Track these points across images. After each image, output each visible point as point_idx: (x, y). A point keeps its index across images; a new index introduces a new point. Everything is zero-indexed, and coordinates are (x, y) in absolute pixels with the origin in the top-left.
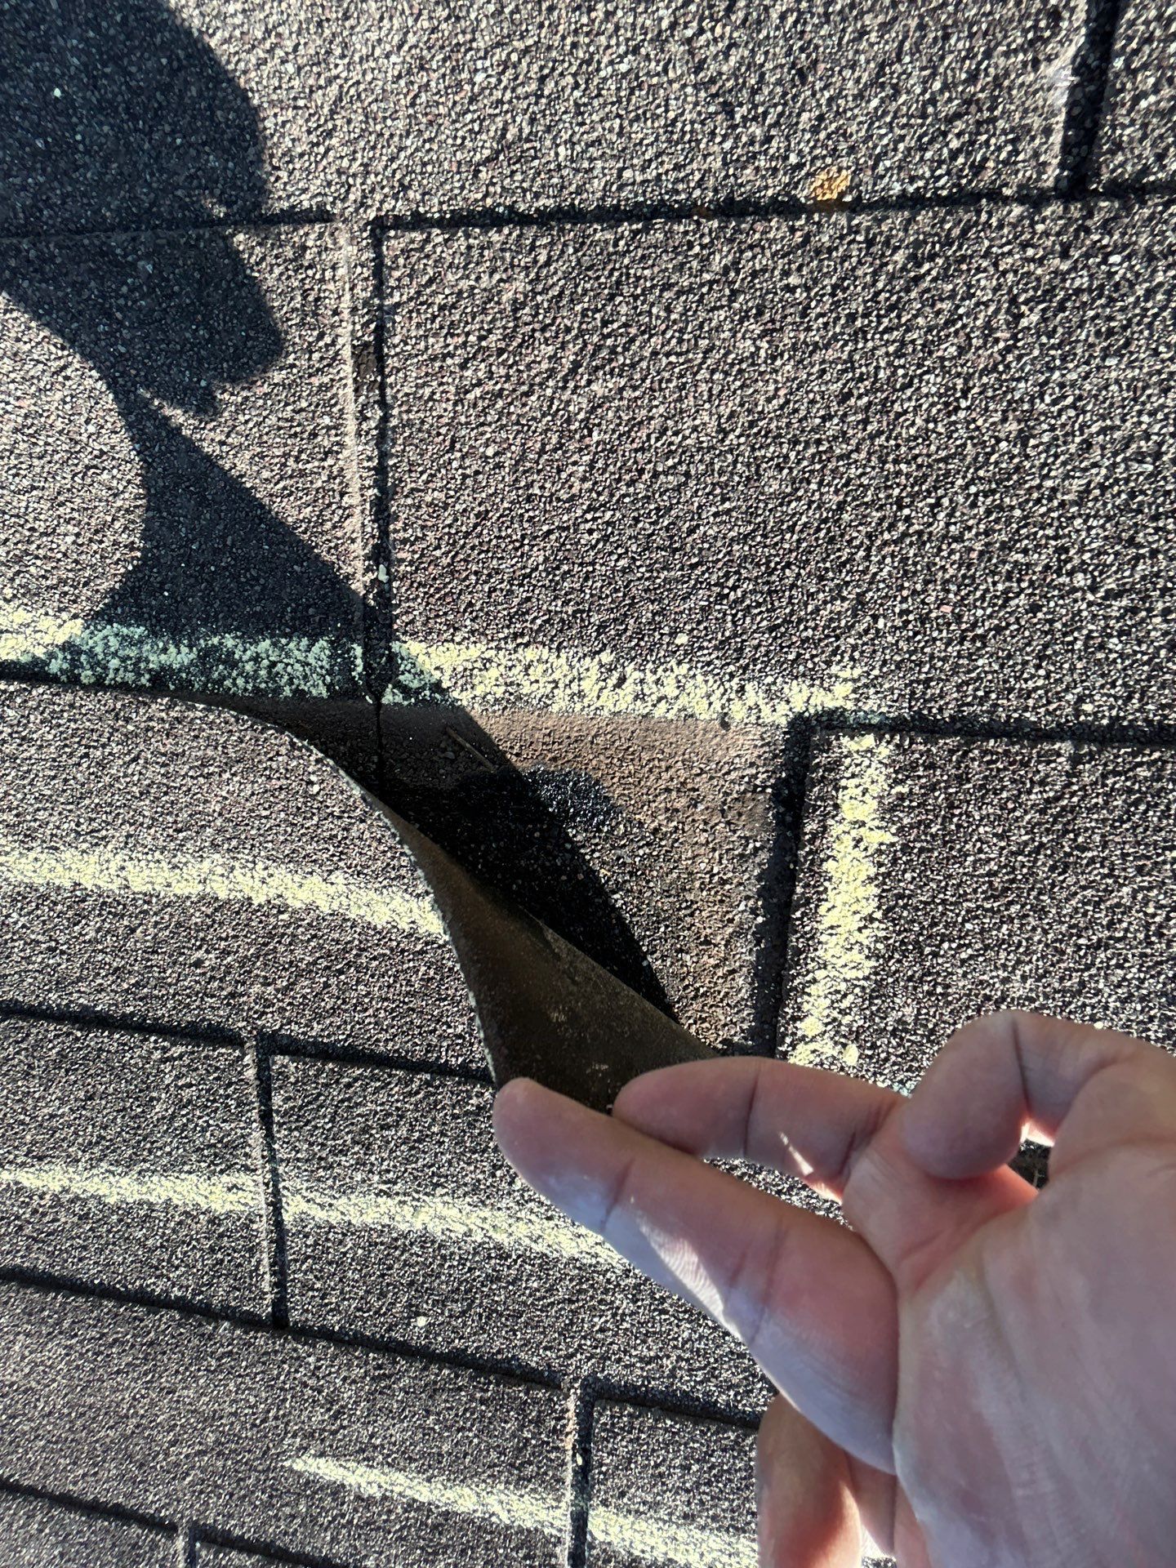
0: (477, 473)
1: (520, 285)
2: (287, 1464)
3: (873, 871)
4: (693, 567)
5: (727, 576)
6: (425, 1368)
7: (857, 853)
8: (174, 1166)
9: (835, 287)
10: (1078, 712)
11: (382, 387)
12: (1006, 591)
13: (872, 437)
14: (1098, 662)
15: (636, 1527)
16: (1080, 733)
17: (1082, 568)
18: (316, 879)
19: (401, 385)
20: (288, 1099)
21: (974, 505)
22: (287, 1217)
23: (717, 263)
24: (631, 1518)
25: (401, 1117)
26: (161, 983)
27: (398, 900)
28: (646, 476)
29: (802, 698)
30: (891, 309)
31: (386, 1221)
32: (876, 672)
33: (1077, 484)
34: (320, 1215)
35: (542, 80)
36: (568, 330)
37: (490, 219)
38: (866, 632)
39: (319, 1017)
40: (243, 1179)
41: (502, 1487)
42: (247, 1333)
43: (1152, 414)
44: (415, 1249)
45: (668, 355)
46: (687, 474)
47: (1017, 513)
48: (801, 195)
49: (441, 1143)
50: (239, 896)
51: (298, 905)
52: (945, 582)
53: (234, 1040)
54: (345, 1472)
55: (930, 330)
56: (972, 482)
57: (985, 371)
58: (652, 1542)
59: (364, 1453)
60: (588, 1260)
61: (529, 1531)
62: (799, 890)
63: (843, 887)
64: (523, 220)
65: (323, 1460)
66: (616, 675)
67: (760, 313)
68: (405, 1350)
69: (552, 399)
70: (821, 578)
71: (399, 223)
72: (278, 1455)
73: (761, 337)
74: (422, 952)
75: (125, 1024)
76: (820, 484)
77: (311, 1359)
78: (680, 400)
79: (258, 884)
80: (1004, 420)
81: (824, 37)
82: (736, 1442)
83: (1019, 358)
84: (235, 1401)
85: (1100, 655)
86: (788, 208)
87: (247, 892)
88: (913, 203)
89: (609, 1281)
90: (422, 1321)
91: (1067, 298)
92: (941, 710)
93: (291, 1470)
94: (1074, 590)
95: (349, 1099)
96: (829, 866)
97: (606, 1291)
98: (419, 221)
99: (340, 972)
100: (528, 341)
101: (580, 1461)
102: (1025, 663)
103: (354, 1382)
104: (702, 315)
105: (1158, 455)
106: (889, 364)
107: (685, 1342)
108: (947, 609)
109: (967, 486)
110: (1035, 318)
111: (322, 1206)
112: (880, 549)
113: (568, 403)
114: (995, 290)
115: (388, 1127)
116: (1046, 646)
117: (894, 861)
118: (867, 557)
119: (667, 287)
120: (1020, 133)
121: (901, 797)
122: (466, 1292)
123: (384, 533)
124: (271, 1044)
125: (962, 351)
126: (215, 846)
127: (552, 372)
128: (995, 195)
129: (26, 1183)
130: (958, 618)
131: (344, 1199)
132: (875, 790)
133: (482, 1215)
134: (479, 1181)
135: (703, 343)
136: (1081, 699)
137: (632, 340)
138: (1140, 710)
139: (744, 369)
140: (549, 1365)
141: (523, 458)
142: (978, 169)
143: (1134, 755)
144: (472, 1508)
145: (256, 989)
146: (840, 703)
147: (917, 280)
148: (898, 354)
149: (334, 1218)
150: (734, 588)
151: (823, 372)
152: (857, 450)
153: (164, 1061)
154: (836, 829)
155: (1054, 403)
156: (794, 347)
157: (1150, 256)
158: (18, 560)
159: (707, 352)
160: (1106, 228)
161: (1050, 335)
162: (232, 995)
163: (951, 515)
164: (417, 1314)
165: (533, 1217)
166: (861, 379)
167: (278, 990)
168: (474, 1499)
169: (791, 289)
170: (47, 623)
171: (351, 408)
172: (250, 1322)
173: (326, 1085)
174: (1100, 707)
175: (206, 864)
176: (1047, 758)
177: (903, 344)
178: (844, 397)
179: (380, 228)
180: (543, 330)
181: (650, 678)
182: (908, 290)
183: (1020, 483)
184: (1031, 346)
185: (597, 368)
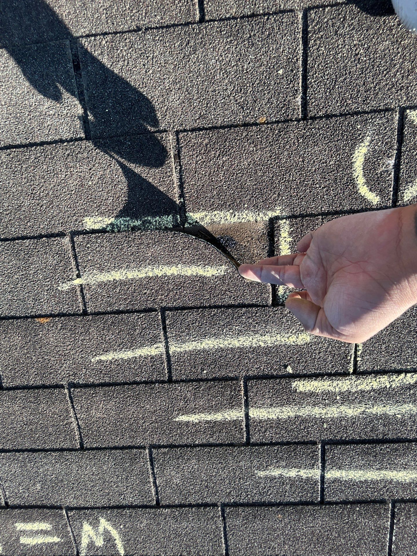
0: (201, 177)
1: (207, 141)
2: (174, 420)
3: (289, 246)
4: (246, 191)
5: (253, 192)
6: (207, 383)
7: (286, 243)
8: (142, 345)
9: (266, 137)
10: (321, 210)
11: (180, 162)
12: (305, 189)
13: (277, 163)
14: (323, 200)
15: (260, 411)
16: (323, 214)
17: (317, 183)
18: (174, 267)
19: (184, 161)
20: (170, 321)
21: (297, 174)
22: (170, 352)
23: (244, 135)
24: (259, 409)
25: (196, 320)
26: (136, 300)
27: (194, 268)
28: (235, 175)
29: (271, 214)
30: (276, 140)
31: (194, 348)
32: (284, 207)
33: (314, 169)
34: (178, 350)
35: (207, 104)
36: (217, 148)
37: (200, 129)
38: (281, 200)
39: (175, 301)
40: (160, 345)
41: (228, 410)
42: (163, 385)
43: (324, 155)
44: (202, 354)
45: (237, 151)
46: (243, 173)
47: (304, 175)
48: (258, 122)
49: (206, 325)
50: (155, 275)
51: (169, 274)
52: (294, 189)
53: (155, 310)
54: (189, 418)
55: (284, 144)
56: (296, 170)
57: (295, 150)
58: (264, 414)
59: (193, 411)
60: (242, 347)
61: (235, 420)
62: (275, 253)
63: (284, 251)
64: (206, 129)
65: (183, 416)
66: (233, 215)
67: (253, 143)
68: (201, 380)
69: (215, 162)
70: (271, 191)
71: (181, 131)
72: (171, 418)
73: (254, 147)
74: (199, 280)
75: (128, 312)
76: (268, 173)
77: (179, 388)
78: (240, 160)
79: (160, 271)
80: (299, 158)
81: (258, 95)
82: (279, 382)
83: (300, 147)
84: (160, 405)
85: (323, 199)
86: (256, 124)
87: (157, 274)
88: (278, 122)
89: (247, 351)
90: (205, 372)
91: (306, 137)
92: (297, 213)
93: (175, 421)
94: (317, 188)
95: (184, 319)
96: (280, 247)
97: (247, 353)
98: (185, 131)
99: (180, 289)
100: (209, 151)
101: (245, 398)
102: (311, 202)
103: (190, 391)
104: (242, 144)
105: (326, 162)
106: (278, 150)
107: (265, 362)
108: (295, 194)
109: (295, 171)
110: (301, 141)
111: (179, 348)
112: (281, 184)
113: (218, 162)
114: (294, 136)
115: (194, 323)
116: (314, 199)
117: (293, 244)
118: (279, 186)
119: (235, 139)
120: (294, 110)
121: (292, 231)
122: (215, 361)
123: (182, 191)
124: (164, 310)
125: (290, 147)
126: (149, 264)
127: (215, 157)
128: (291, 120)
129: (103, 359)
130: (297, 195)
131: (184, 344)
132: (287, 230)
133: (217, 341)
134: (215, 332)
135: (243, 149)
136: (322, 208)
137: (230, 149)
138: (332, 208)
139: (252, 153)
140: (236, 375)
141: (210, 173)
142: (288, 116)
143: (332, 217)
144: (221, 418)
145: (159, 297)
146: (278, 214)
147: (280, 135)
148: (279, 148)
149: (182, 350)
150: (255, 194)
151: (266, 152)
152: (274, 166)
153: (138, 319)
154: (281, 239)
155: (307, 155)
156: (260, 148)
157: (319, 129)
158: (99, 206)
159: (244, 150)
160: (311, 125)
161: (305, 143)
162: (154, 300)
163: (293, 176)
164: (204, 370)
165: (229, 339)
166: (273, 153)
167: (165, 296)
168: (221, 415)
169: (258, 138)
170: (107, 219)
171: (174, 167)
172: (163, 382)
173: (179, 316)
174: (325, 209)
175: (147, 269)
176: (317, 219)
177: (280, 146)
178: (271, 157)
179: (177, 133)
180: (212, 149)
181: (240, 214)
182: (279, 137)
183: (304, 169)
184: (302, 145)
185: (223, 155)
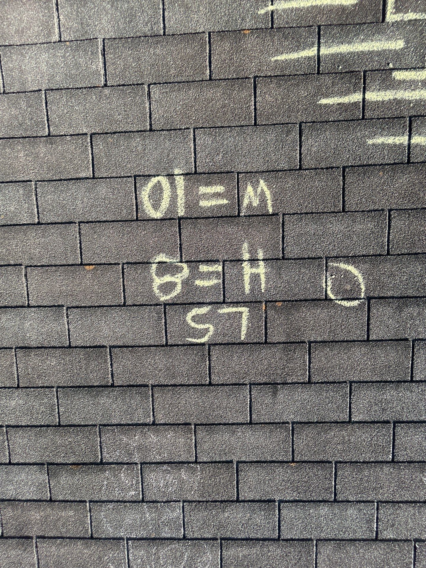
2: (318, 103)
6: (341, 74)
8: (304, 49)
20: (323, 32)
22: (321, 54)
24: (371, 92)
25: (338, 32)
31: (335, 52)
34: (325, 52)
40: (315, 48)
41: (352, 94)
44: (339, 56)
49: (344, 36)
51: (325, 4)
54: (327, 101)
58: (374, 97)
59: (331, 96)
60: (363, 50)
61: (356, 102)
65: (324, 99)
68: (338, 73)
72: (316, 101)
74: (341, 8)
84: (310, 91)
87: (318, 3)
89: (366, 53)
90: (340, 67)
99: (330, 13)
103: (330, 80)
122: (346, 61)
129: (278, 59)
131: (329, 49)
133: (349, 47)
134: (349, 41)
149: (328, 52)
167: (321, 18)
